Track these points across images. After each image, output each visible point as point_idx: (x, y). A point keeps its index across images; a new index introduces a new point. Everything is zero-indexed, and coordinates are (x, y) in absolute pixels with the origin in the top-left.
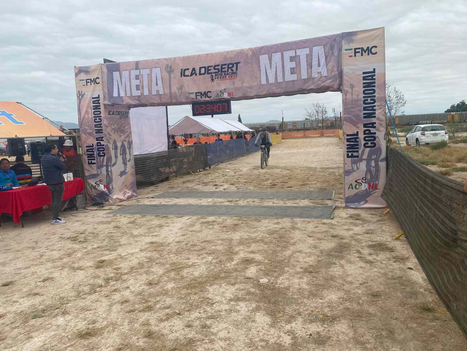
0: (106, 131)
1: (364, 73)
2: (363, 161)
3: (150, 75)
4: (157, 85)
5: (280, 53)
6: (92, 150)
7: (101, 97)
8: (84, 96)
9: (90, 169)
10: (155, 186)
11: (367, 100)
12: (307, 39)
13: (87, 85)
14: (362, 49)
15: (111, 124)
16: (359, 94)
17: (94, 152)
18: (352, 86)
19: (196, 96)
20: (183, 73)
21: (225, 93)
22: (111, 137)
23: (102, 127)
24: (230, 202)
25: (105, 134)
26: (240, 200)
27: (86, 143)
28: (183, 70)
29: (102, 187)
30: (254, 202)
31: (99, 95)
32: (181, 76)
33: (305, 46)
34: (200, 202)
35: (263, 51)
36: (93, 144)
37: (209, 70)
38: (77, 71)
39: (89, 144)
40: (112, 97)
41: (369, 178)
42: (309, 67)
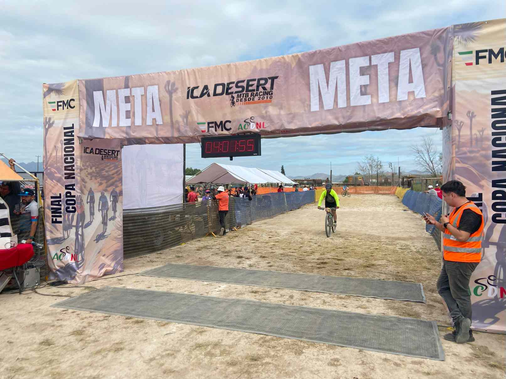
0: (78, 176)
1: (493, 93)
2: (490, 246)
3: (144, 96)
4: (153, 111)
5: (344, 61)
6: (59, 203)
7: (76, 127)
8: (54, 125)
9: (54, 230)
10: (159, 252)
11: (500, 139)
12: (391, 38)
13: (58, 110)
14: (491, 52)
15: (88, 166)
16: (485, 129)
17: (60, 205)
18: (471, 115)
19: (209, 127)
20: (190, 94)
21: (252, 124)
22: (86, 184)
23: (74, 170)
24: (254, 294)
25: (77, 180)
26: (269, 291)
27: (51, 191)
28: (191, 88)
29: (68, 258)
30: (292, 297)
31: (73, 125)
32: (188, 98)
33: (386, 48)
34: (209, 289)
35: (315, 59)
36: (60, 194)
37: (228, 88)
38: (47, 89)
39: (55, 194)
40: (91, 127)
41: (502, 277)
42: (393, 84)
